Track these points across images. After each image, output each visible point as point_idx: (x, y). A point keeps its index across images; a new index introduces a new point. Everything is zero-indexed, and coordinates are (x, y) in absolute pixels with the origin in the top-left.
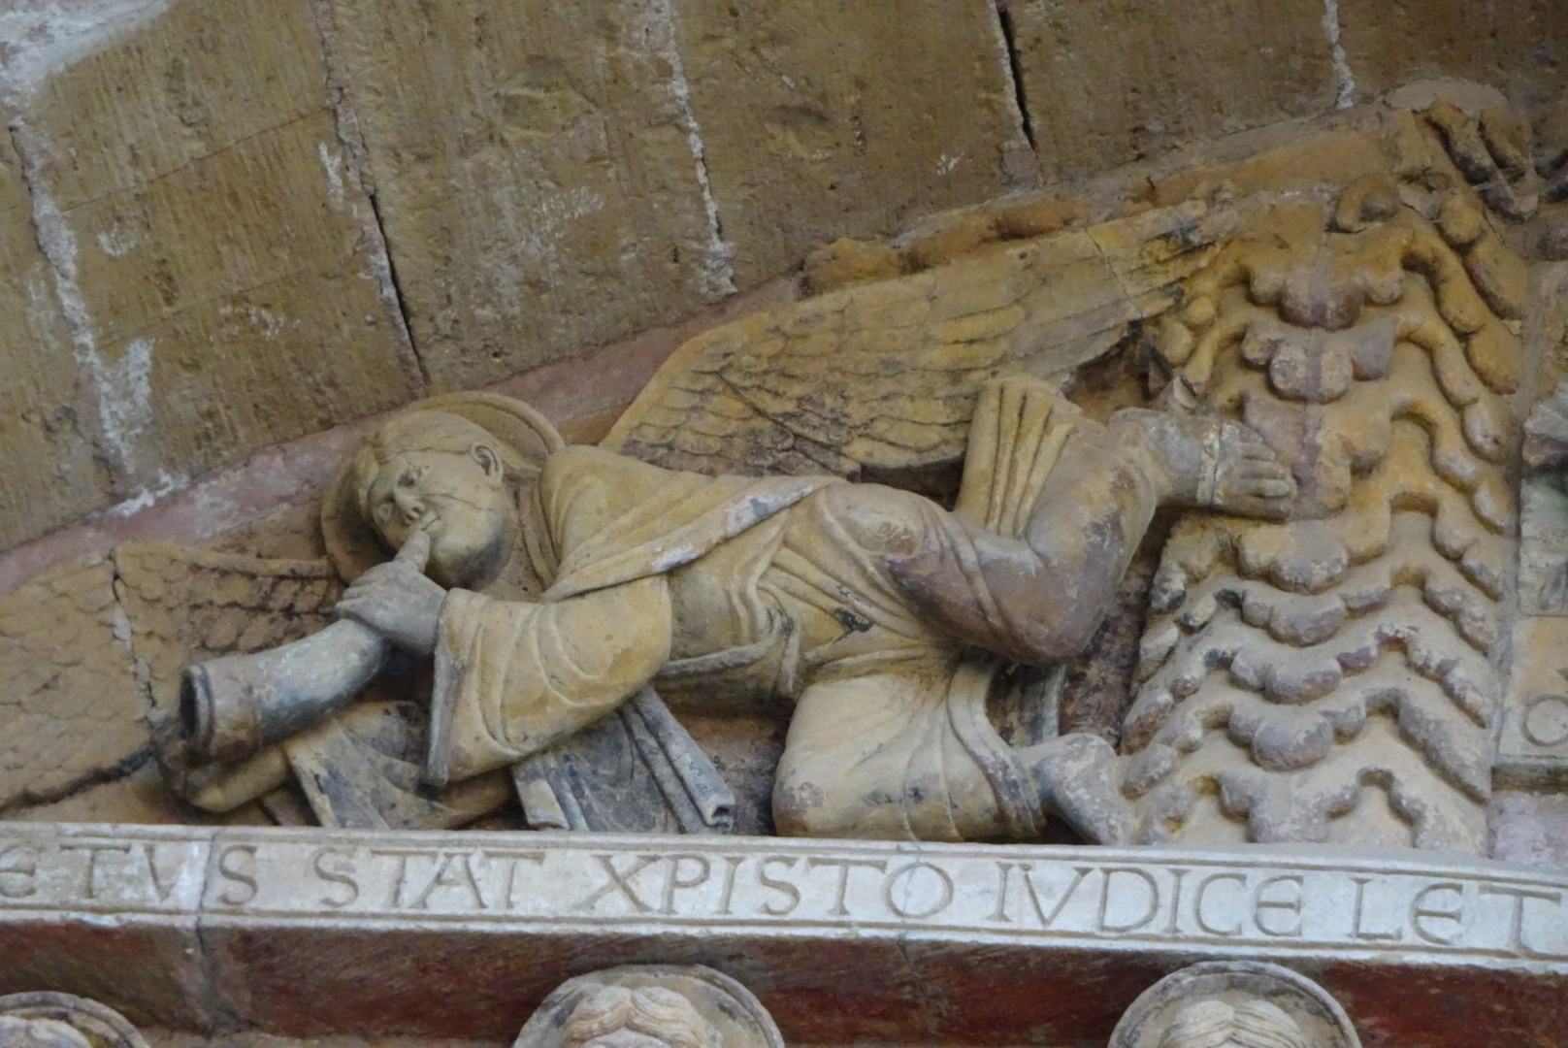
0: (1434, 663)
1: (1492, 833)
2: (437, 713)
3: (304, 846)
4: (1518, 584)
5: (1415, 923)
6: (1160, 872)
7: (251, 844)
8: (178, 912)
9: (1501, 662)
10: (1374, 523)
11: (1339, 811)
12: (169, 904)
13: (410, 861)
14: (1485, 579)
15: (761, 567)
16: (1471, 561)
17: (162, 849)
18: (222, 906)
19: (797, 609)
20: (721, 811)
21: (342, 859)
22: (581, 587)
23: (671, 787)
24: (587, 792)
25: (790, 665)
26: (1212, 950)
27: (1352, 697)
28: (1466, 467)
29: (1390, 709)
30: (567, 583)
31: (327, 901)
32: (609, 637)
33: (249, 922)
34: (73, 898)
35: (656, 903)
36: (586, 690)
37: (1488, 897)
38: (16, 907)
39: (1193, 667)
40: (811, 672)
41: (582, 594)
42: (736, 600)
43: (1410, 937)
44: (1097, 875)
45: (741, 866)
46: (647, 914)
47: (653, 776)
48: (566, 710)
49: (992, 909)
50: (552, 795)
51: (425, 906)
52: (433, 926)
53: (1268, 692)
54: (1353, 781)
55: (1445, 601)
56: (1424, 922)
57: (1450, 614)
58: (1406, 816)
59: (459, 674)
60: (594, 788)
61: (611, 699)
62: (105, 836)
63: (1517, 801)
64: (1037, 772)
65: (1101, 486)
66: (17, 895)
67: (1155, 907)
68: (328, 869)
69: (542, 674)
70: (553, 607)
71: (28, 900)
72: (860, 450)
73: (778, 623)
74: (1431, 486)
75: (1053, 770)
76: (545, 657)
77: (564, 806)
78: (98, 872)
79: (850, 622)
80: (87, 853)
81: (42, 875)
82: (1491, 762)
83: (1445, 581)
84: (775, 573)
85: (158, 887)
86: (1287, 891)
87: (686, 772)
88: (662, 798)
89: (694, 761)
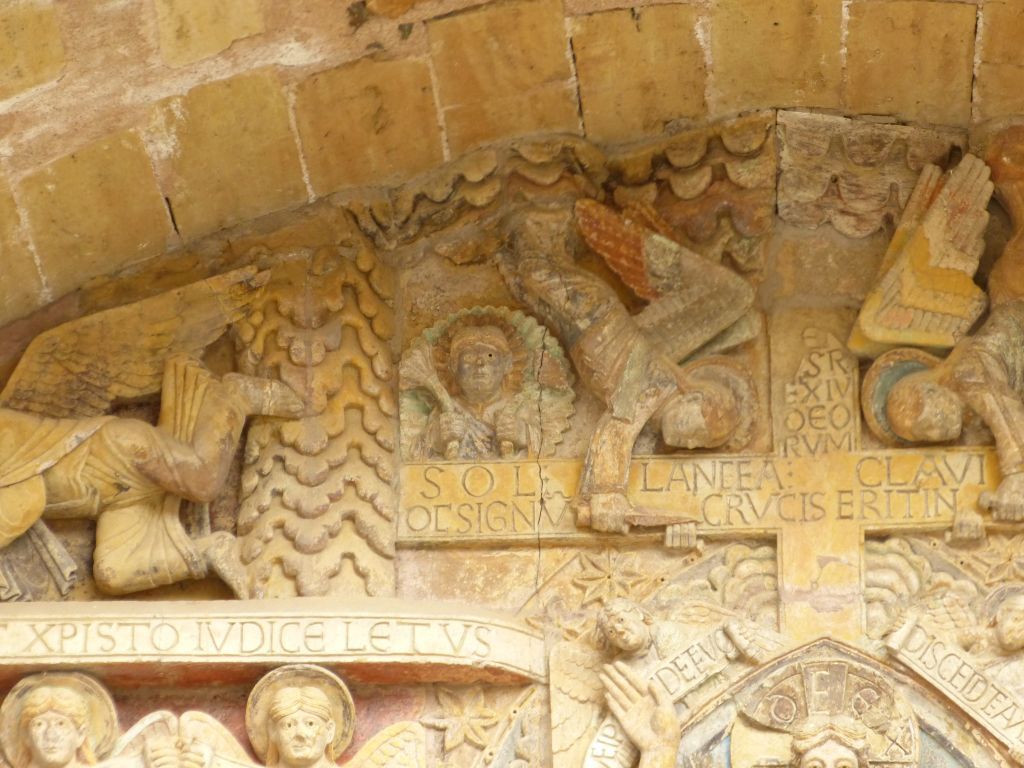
0: (368, 496)
1: (396, 570)
4: (400, 445)
5: (371, 642)
6: (264, 623)
9: (396, 488)
10: (337, 420)
11: (334, 574)
14: (387, 445)
15: (82, 466)
16: (380, 438)
19: (99, 484)
20: (72, 573)
22: (7, 483)
23: (50, 564)
24: (15, 569)
25: (96, 506)
26: (288, 660)
27: (334, 517)
28: (375, 389)
29: (351, 517)
30: (1, 482)
32: (21, 506)
35: (56, 647)
36: (13, 529)
37: (400, 627)
39: (266, 499)
40: (104, 508)
41: (8, 486)
42: (72, 483)
43: (370, 649)
44: (238, 626)
45: (90, 628)
46: (53, 653)
47: (42, 559)
48: (6, 537)
49: (196, 645)
53: (299, 512)
54: (338, 560)
55: (371, 461)
56: (375, 641)
57: (374, 466)
58: (362, 575)
60: (18, 566)
61: (23, 531)
63: (407, 555)
64: (205, 555)
65: (222, 418)
67: (263, 639)
72: (116, 390)
73: (90, 491)
74: (360, 400)
75: (211, 554)
77: (7, 577)
79: (121, 488)
82: (395, 540)
83: (371, 451)
84: (87, 468)
86: (316, 630)
87: (56, 557)
88: (46, 568)
89: (59, 551)
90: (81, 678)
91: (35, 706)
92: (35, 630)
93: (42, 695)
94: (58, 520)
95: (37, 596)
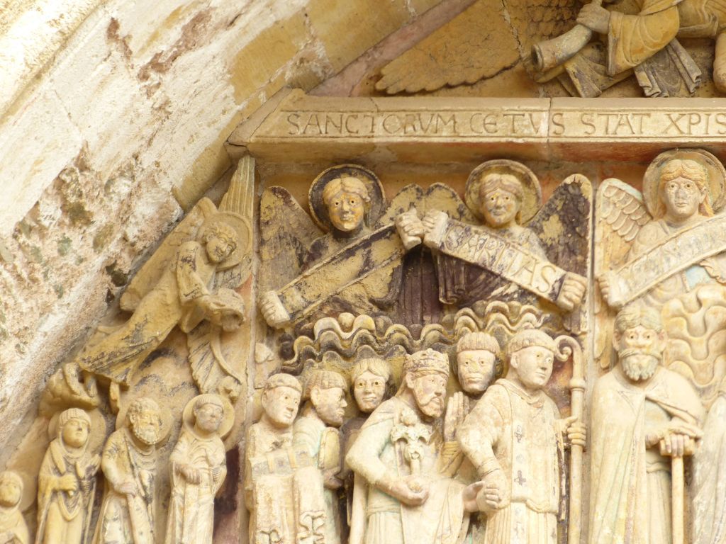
2: (610, 54)
3: (577, 112)
7: (561, 112)
8: (542, 137)
12: (538, 135)
13: (610, 117)
17: (535, 115)
18: (554, 135)
19: (718, 13)
20: (698, 77)
21: (589, 117)
22: (652, 12)
23: (682, 70)
24: (657, 74)
25: (715, 30)
30: (647, 11)
31: (586, 132)
32: (661, 28)
33: (563, 140)
34: (509, 134)
35: (685, 130)
36: (655, 45)
38: (492, 137)
40: (721, 31)
41: (652, 14)
45: (710, 117)
46: (684, 135)
47: (676, 66)
48: (650, 51)
50: (646, 77)
51: (616, 134)
52: (619, 141)
59: (616, 42)
60: (658, 71)
62: (516, 111)
66: (492, 133)
68: (585, 121)
69: (642, 41)
70: (643, 18)
71: (495, 134)
73: (712, 18)
76: (642, 36)
78: (516, 124)
80: (511, 117)
81: (499, 126)
84: (710, 2)
85: (534, 128)
88: (679, 74)
89: (688, 62)
90: (703, 153)
91: (669, 173)
92: (670, 118)
93: (675, 165)
94: (687, 39)
95: (672, 94)
